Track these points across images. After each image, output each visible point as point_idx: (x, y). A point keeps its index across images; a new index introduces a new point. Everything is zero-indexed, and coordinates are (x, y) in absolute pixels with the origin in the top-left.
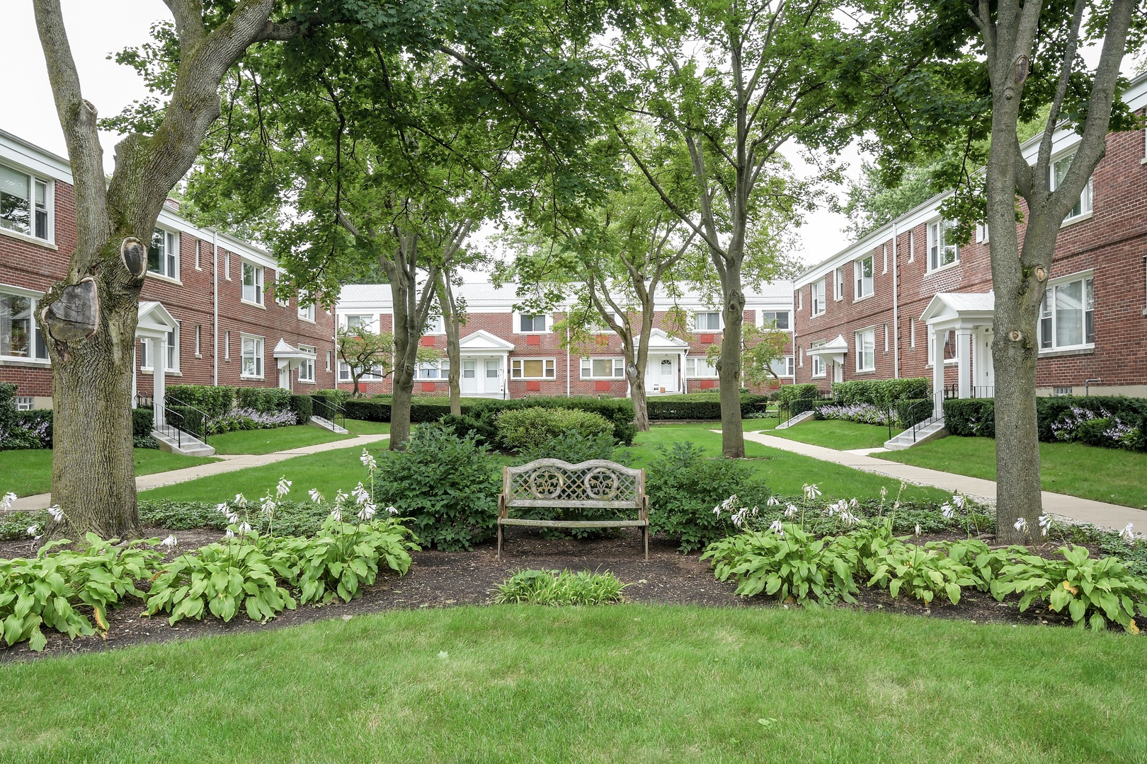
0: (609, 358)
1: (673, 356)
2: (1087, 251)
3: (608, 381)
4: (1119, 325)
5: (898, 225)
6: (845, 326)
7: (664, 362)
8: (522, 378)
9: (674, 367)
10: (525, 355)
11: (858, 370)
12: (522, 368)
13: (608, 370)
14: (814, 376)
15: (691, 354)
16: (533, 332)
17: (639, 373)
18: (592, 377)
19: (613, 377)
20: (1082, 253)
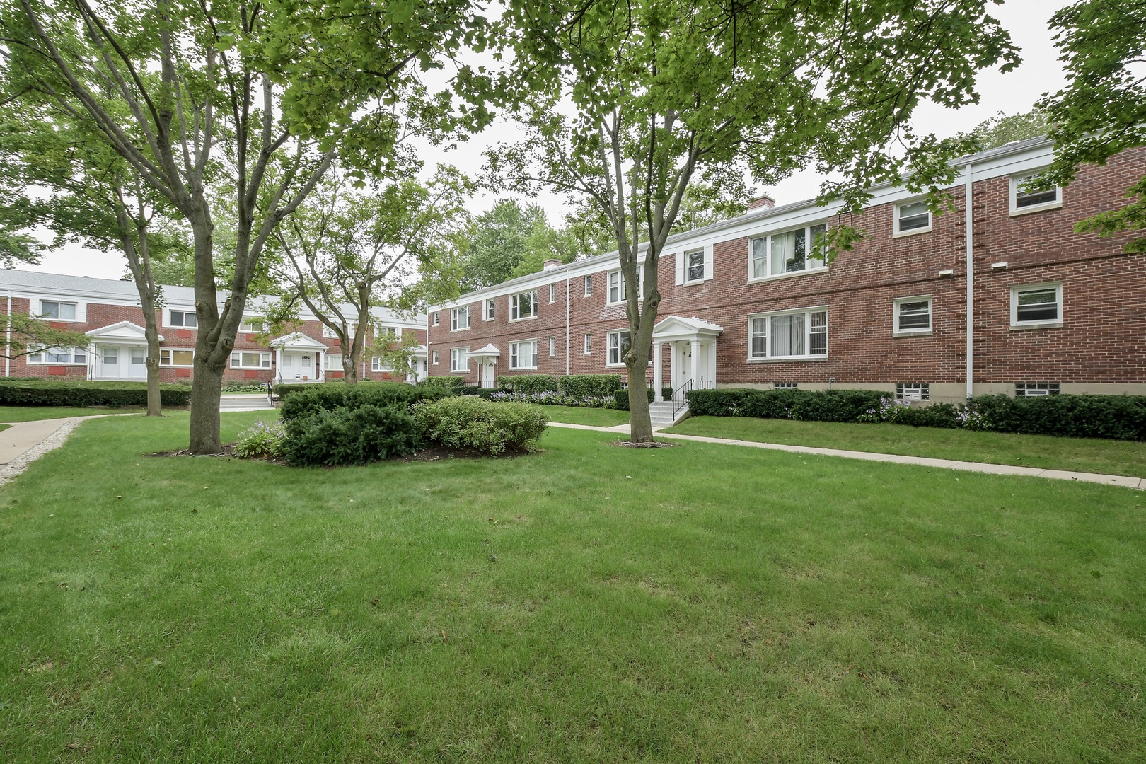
0: (257, 352)
1: (312, 353)
2: (819, 294)
3: (257, 371)
4: (860, 343)
5: (571, 272)
6: (498, 338)
7: (304, 358)
8: (171, 365)
9: (313, 362)
10: (175, 346)
11: (511, 368)
12: (171, 357)
13: (255, 362)
14: (452, 371)
15: (328, 352)
16: (184, 327)
17: (354, 364)
18: (241, 367)
19: (260, 367)
20: (815, 295)
